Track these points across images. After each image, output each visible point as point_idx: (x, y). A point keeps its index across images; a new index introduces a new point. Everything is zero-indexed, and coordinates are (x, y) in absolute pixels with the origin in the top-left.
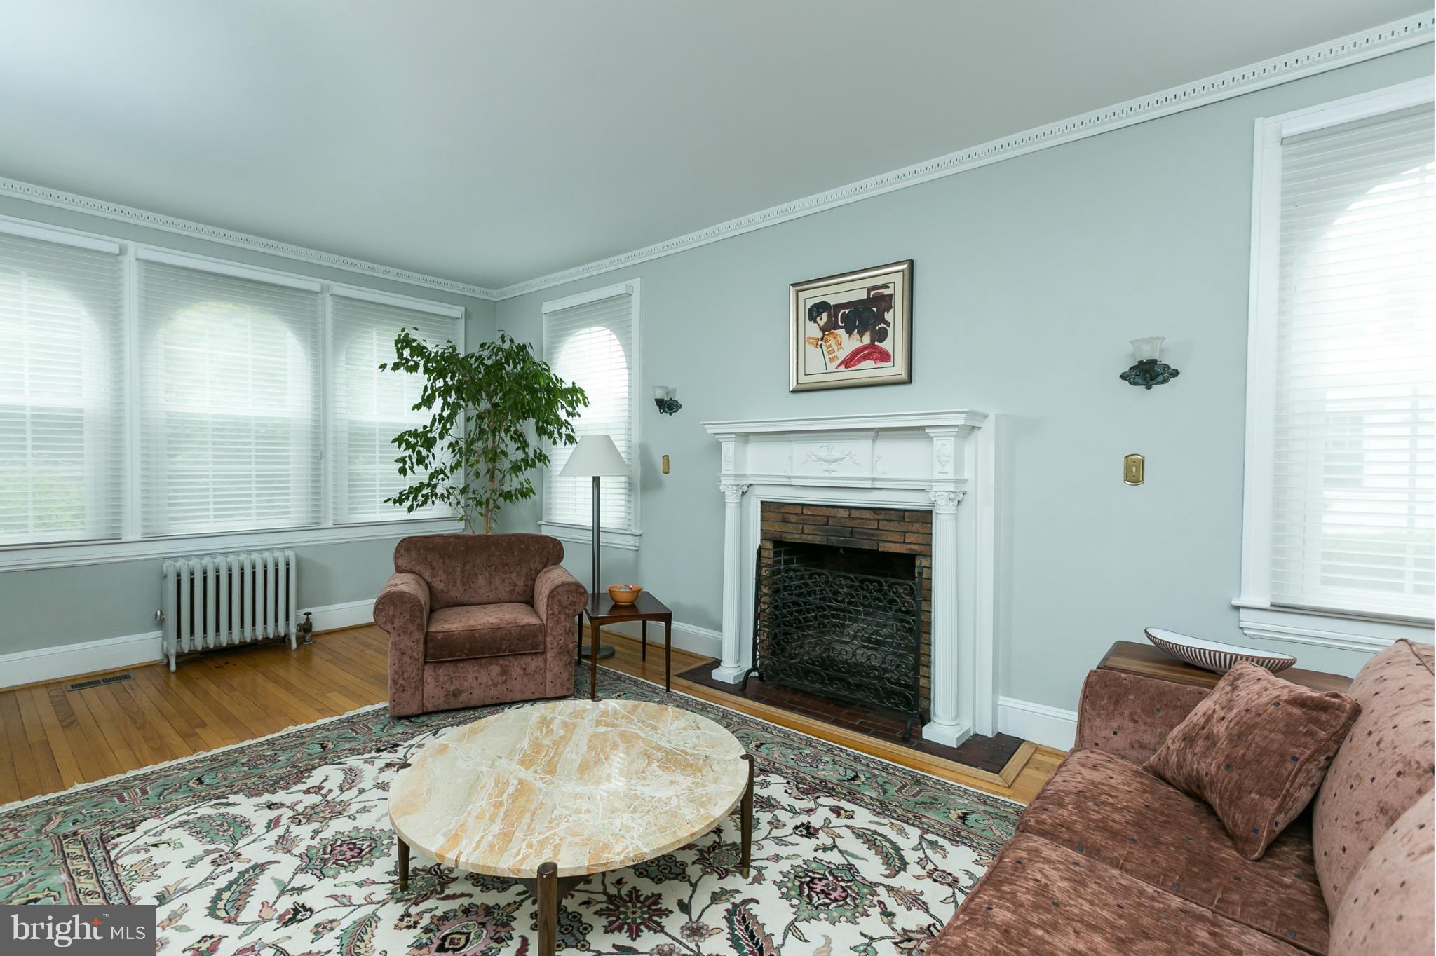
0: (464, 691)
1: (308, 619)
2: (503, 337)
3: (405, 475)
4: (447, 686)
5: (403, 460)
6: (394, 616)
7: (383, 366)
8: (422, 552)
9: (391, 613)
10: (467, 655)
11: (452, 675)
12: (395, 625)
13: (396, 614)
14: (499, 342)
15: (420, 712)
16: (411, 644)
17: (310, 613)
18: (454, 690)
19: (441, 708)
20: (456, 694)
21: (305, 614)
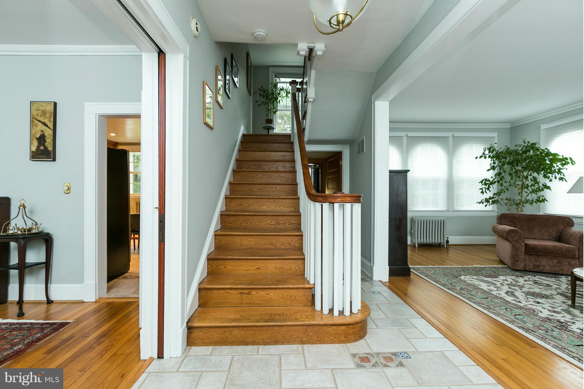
0: (542, 266)
1: (448, 239)
2: (524, 141)
3: (483, 194)
4: (534, 263)
5: (481, 189)
6: (514, 237)
7: (477, 158)
8: (510, 218)
9: (513, 235)
10: (543, 254)
11: (536, 259)
12: (514, 240)
13: (515, 236)
14: (523, 144)
15: (523, 270)
16: (520, 246)
17: (448, 238)
18: (537, 265)
19: (532, 270)
20: (538, 266)
21: (447, 237)
